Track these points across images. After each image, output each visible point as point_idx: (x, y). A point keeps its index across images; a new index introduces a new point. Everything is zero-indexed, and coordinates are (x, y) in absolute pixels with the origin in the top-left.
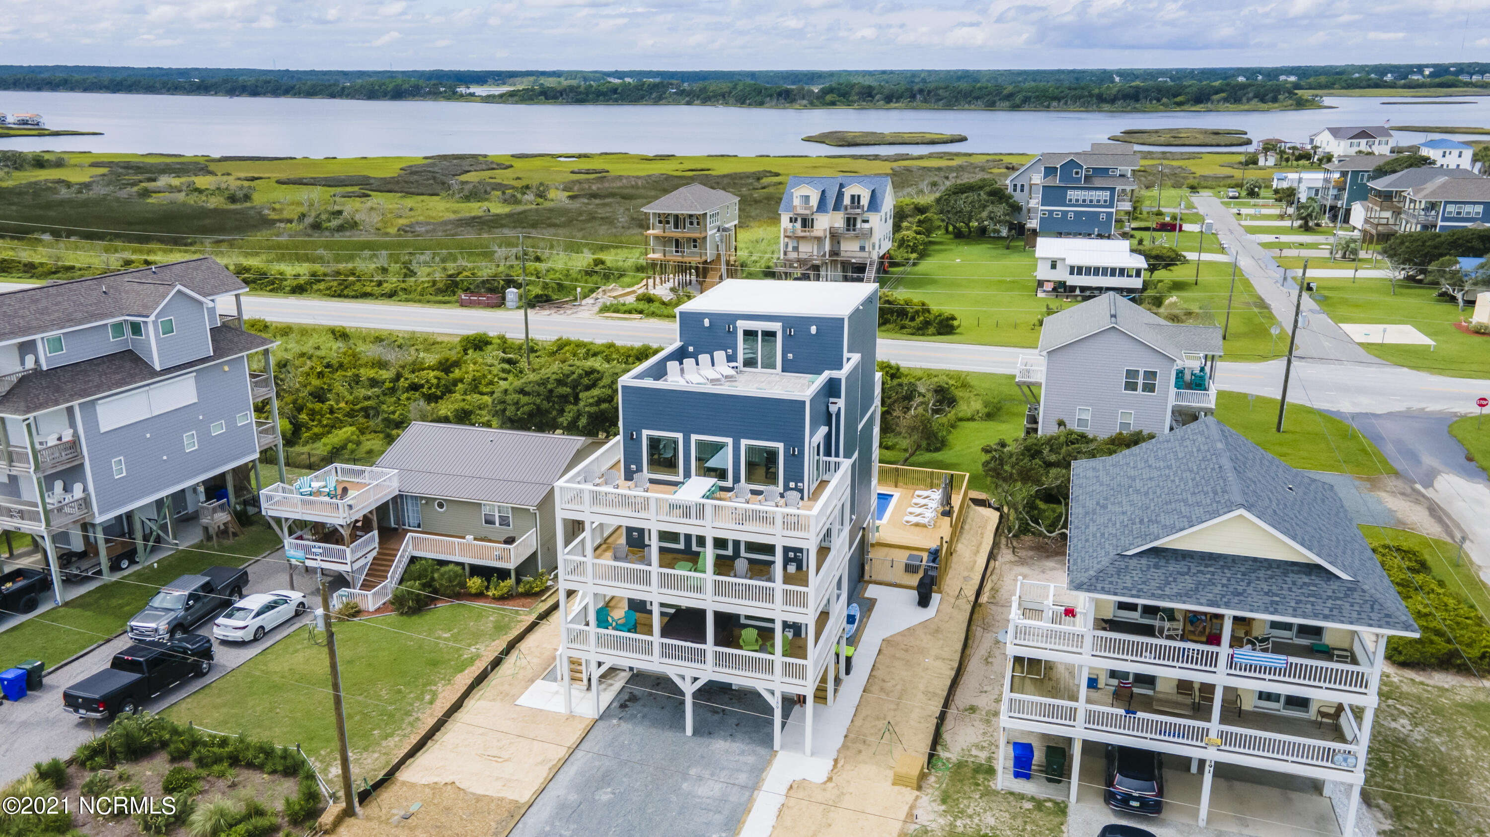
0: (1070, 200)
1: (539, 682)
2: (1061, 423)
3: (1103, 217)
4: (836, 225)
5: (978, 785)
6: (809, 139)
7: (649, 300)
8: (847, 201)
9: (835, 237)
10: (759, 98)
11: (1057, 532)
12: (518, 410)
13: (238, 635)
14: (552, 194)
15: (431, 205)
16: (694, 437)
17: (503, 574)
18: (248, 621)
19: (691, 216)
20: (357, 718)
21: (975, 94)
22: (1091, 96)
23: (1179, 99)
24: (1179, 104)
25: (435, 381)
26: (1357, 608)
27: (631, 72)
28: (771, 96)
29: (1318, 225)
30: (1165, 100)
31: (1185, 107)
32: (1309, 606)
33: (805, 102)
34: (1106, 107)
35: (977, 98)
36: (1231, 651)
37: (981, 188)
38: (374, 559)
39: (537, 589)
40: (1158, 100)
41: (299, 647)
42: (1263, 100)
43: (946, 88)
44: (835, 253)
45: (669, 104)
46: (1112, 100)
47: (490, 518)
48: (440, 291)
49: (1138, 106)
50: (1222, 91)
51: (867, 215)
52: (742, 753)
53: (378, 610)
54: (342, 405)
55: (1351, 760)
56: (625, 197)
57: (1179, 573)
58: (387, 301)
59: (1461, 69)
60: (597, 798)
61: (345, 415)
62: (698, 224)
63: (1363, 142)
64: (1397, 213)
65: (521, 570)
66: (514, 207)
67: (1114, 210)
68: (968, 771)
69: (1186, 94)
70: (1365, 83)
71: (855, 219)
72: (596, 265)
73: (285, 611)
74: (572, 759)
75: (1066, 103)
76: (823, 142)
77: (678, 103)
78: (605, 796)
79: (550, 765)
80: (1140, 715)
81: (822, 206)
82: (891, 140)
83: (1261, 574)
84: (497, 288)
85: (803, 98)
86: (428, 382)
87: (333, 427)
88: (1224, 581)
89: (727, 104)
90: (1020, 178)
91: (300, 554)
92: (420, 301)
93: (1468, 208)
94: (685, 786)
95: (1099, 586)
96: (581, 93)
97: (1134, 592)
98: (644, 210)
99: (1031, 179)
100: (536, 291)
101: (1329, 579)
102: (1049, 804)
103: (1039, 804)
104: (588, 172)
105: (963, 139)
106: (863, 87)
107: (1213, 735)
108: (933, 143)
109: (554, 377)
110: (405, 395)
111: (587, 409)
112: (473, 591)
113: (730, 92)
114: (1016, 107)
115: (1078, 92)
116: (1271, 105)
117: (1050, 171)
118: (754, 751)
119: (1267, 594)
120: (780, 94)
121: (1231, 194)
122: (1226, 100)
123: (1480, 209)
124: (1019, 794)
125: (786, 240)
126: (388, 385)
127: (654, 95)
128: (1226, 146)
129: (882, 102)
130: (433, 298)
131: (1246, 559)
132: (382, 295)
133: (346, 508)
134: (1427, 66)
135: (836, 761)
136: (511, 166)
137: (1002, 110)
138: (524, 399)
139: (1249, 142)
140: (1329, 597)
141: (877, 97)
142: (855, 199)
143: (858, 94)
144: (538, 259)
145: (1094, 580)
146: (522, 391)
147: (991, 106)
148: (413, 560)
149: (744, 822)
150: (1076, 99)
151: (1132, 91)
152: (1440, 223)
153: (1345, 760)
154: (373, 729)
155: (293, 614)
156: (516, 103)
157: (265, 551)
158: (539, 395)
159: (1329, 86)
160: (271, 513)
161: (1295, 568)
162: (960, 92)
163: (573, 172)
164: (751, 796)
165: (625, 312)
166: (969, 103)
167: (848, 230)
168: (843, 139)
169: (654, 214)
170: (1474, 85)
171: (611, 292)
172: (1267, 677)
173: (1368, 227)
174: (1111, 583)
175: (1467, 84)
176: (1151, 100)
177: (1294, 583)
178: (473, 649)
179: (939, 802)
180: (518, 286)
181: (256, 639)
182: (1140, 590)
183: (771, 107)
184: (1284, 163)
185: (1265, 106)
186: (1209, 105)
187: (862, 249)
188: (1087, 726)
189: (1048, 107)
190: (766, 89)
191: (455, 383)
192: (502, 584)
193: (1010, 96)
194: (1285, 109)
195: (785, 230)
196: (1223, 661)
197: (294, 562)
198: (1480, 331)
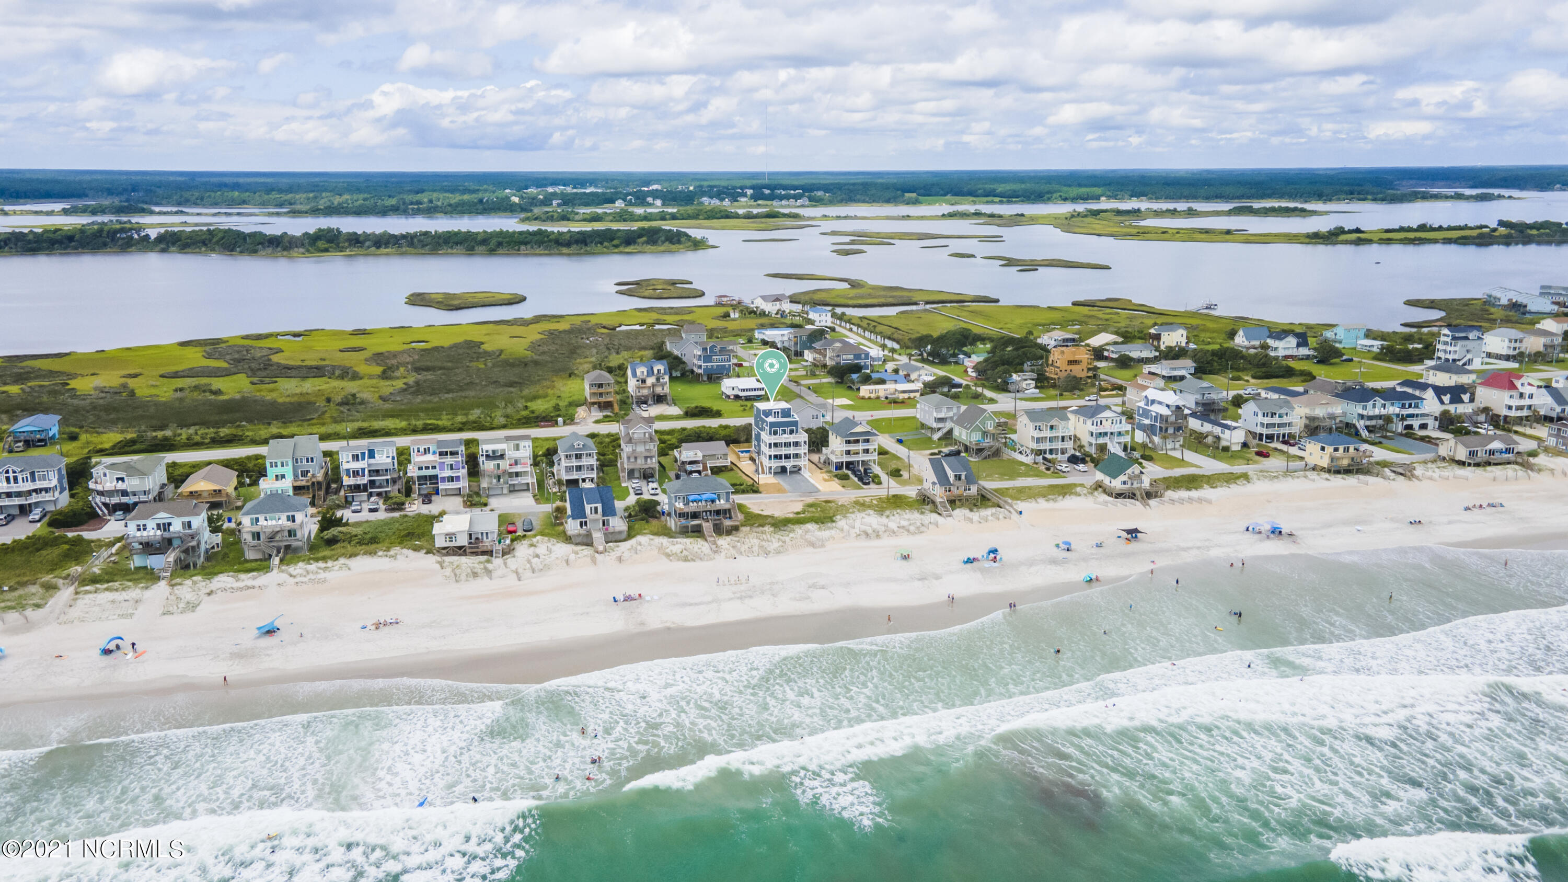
0: (714, 361)
3: (727, 366)
4: (653, 381)
9: (654, 385)
23: (616, 242)
24: (616, 246)
30: (606, 244)
31: (621, 249)
34: (565, 250)
40: (601, 243)
44: (654, 392)
46: (568, 244)
49: (588, 249)
50: (643, 235)
51: (663, 376)
64: (824, 356)
67: (731, 363)
69: (618, 238)
71: (659, 378)
75: (532, 247)
81: (648, 375)
93: (849, 357)
99: (693, 351)
114: (492, 251)
116: (678, 246)
117: (705, 349)
122: (647, 243)
123: (852, 356)
125: (636, 388)
129: (373, 249)
137: (481, 255)
139: (702, 293)
142: (658, 371)
150: (540, 243)
151: (580, 237)
152: (841, 362)
166: (452, 248)
167: (658, 383)
168: (440, 302)
169: (590, 385)
173: (815, 362)
176: (596, 244)
185: (675, 247)
187: (663, 389)
189: (518, 250)
195: (635, 385)
198: (863, 398)
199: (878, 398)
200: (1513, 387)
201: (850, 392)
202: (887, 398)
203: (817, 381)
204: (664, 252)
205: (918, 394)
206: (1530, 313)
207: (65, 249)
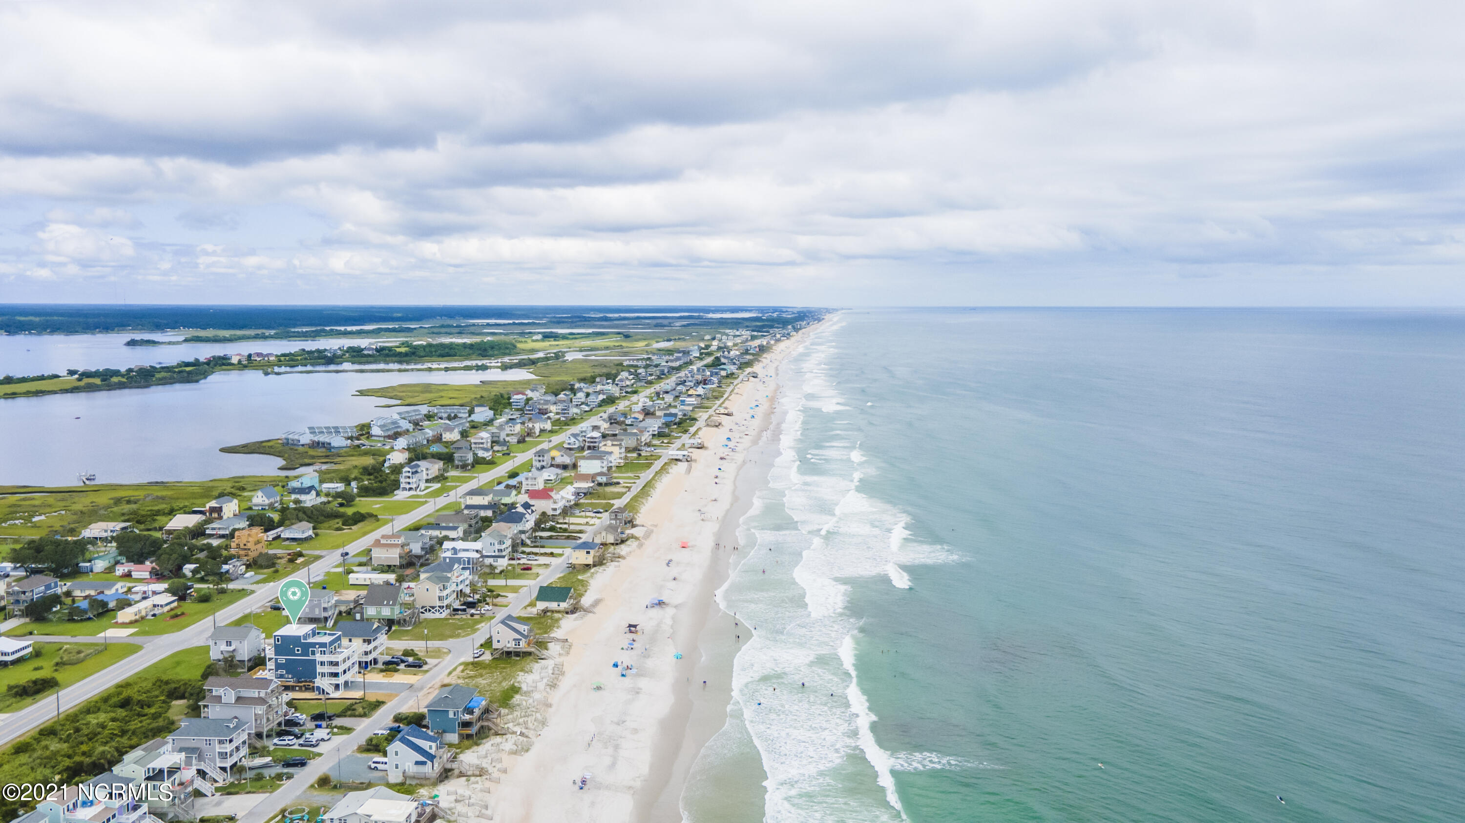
200: (550, 497)
206: (334, 448)
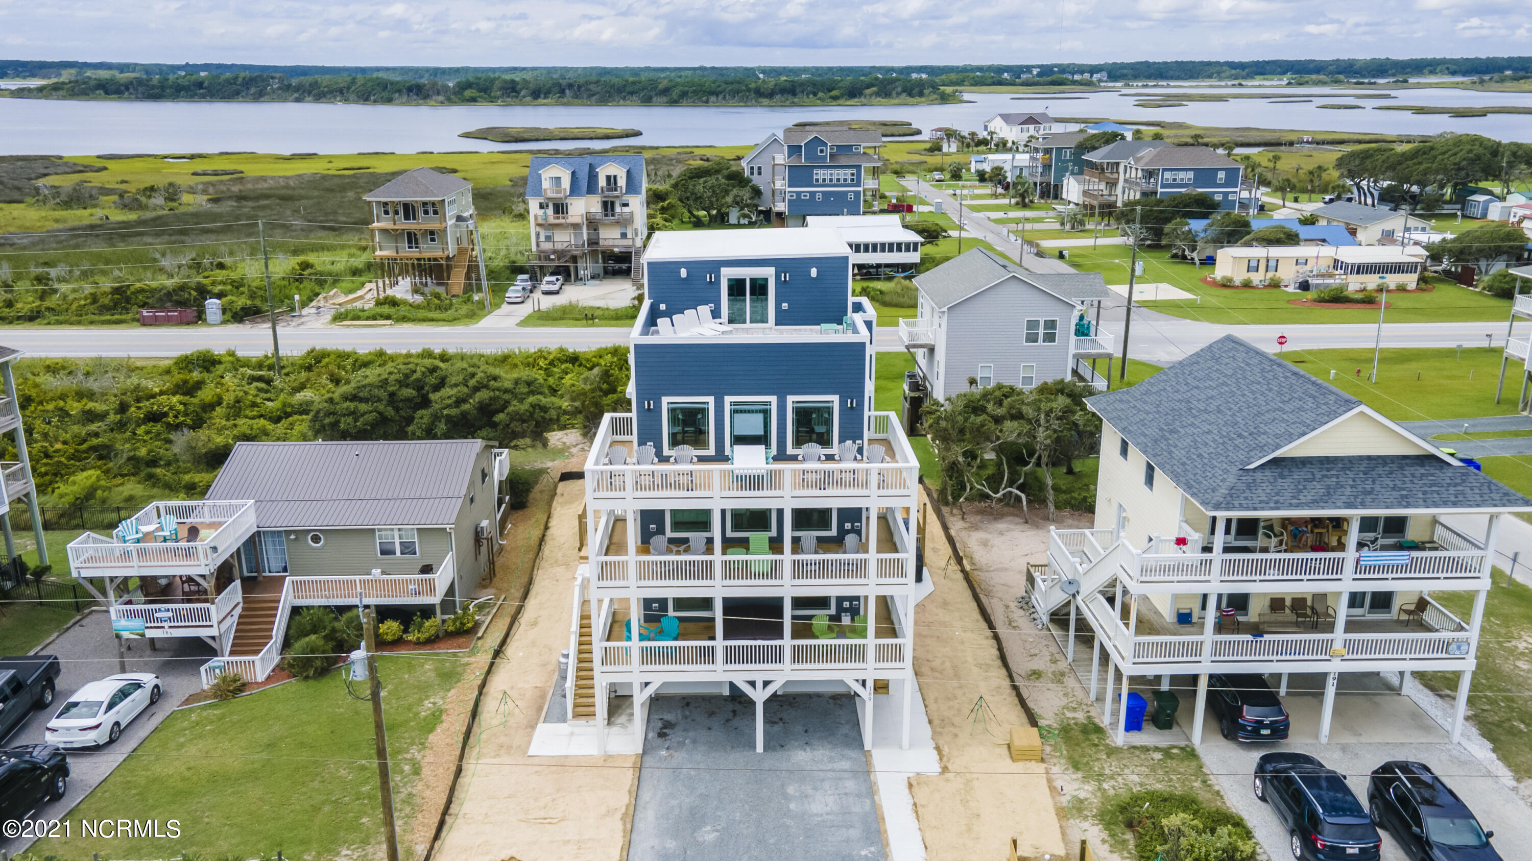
0: (817, 180)
1: (542, 727)
2: (973, 382)
3: (851, 196)
4: (593, 210)
5: (1096, 745)
6: (467, 135)
7: (393, 302)
8: (602, 182)
9: (593, 224)
10: (385, 94)
11: (1001, 493)
12: (356, 421)
13: (90, 738)
14: (186, 198)
15: (16, 213)
16: (728, 399)
17: (427, 611)
18: (101, 718)
19: (425, 204)
20: (327, 808)
21: (629, 89)
22: (749, 90)
23: (834, 93)
24: (835, 98)
25: (181, 407)
26: (1477, 491)
27: (206, 65)
28: (399, 91)
29: (1032, 202)
30: (820, 94)
31: (840, 102)
32: (1435, 495)
33: (441, 98)
34: (765, 101)
35: (632, 93)
36: (1357, 555)
37: (718, 172)
38: (240, 617)
39: (470, 625)
40: (815, 94)
41: (182, 740)
42: (911, 95)
43: (597, 82)
44: (594, 242)
45: (273, 100)
46: (770, 95)
47: (388, 547)
48: (104, 309)
49: (796, 100)
50: (872, 85)
51: (626, 198)
52: (831, 760)
53: (269, 678)
54: (58, 446)
55: (1464, 648)
56: (284, 198)
57: (1305, 480)
58: (27, 325)
59: (1063, 69)
60: (700, 839)
61: (69, 459)
62: (436, 213)
63: (1032, 127)
64: (1112, 184)
65: (448, 605)
66: (141, 213)
67: (861, 189)
68: (1076, 733)
69: (839, 88)
70: (989, 81)
71: (613, 203)
72: (303, 270)
73: (140, 698)
74: (641, 802)
75: (724, 98)
76: (486, 139)
77: (285, 100)
78: (708, 835)
79: (619, 815)
80: (1267, 637)
81: (575, 190)
82: (562, 135)
83: (1380, 470)
84: (188, 300)
85: (438, 94)
86: (171, 409)
87: (56, 475)
88: (1351, 483)
89: (346, 100)
90: (756, 160)
91: (137, 623)
92: (79, 323)
93: (1182, 175)
94: (792, 806)
95: (1236, 503)
96: (153, 87)
97: (1272, 505)
98: (367, 198)
99: (774, 158)
100: (242, 301)
101: (1442, 468)
102: (1175, 751)
103: (1166, 752)
104: (215, 173)
105: (638, 134)
106: (505, 81)
107: (1338, 646)
108: (607, 137)
109: (393, 377)
110: (143, 428)
111: (445, 412)
112: (389, 638)
113: (349, 88)
114: (673, 103)
115: (736, 86)
116: (918, 99)
117: (794, 150)
118: (843, 756)
119: (1393, 489)
120: (410, 90)
121: (937, 177)
122: (878, 94)
123: (1191, 175)
124: (1142, 747)
125: (538, 229)
126: (113, 417)
127: (253, 90)
128: (900, 135)
129: (528, 99)
130: (96, 318)
131: (1361, 458)
132: (19, 318)
133: (209, 551)
134: (1034, 67)
135: (938, 748)
136: (105, 169)
137: (660, 105)
138: (363, 407)
139: (918, 132)
140: (1449, 485)
141: (523, 93)
142: (611, 180)
143: (501, 89)
144: (221, 266)
145: (1229, 498)
146: (354, 398)
147: (647, 101)
148: (296, 611)
149: (886, 831)
150: (735, 93)
151: (788, 85)
152: (1160, 190)
153: (1459, 648)
154: (358, 818)
155: (148, 702)
156: (64, 98)
157: (49, 633)
158: (379, 400)
159: (960, 83)
160: (85, 573)
161: (1408, 461)
162: (613, 86)
163: (194, 174)
164: (873, 802)
165: (368, 319)
166: (624, 98)
167: (606, 215)
168: (507, 135)
169: (378, 203)
170: (1080, 83)
171: (336, 298)
172: (1390, 576)
173: (1088, 201)
174: (1246, 498)
175: (1074, 83)
176: (808, 95)
177: (1413, 475)
178: (427, 704)
179: (1071, 770)
180: (219, 296)
181: (111, 741)
182: (1277, 502)
183: (403, 104)
184: (966, 150)
185: (914, 100)
186: (862, 99)
187: (624, 236)
188: (1214, 659)
189: (707, 102)
190: (392, 84)
191: (209, 407)
192: (427, 624)
193: (665, 91)
194: (932, 103)
195: (536, 217)
196: (1349, 566)
197: (126, 635)
198: (1226, 284)
199: (1275, 285)
201: (1181, 269)
202: (1305, 286)
203: (1089, 242)
204: (899, 105)
205: (1411, 280)
207: (192, 97)
